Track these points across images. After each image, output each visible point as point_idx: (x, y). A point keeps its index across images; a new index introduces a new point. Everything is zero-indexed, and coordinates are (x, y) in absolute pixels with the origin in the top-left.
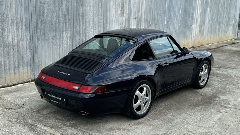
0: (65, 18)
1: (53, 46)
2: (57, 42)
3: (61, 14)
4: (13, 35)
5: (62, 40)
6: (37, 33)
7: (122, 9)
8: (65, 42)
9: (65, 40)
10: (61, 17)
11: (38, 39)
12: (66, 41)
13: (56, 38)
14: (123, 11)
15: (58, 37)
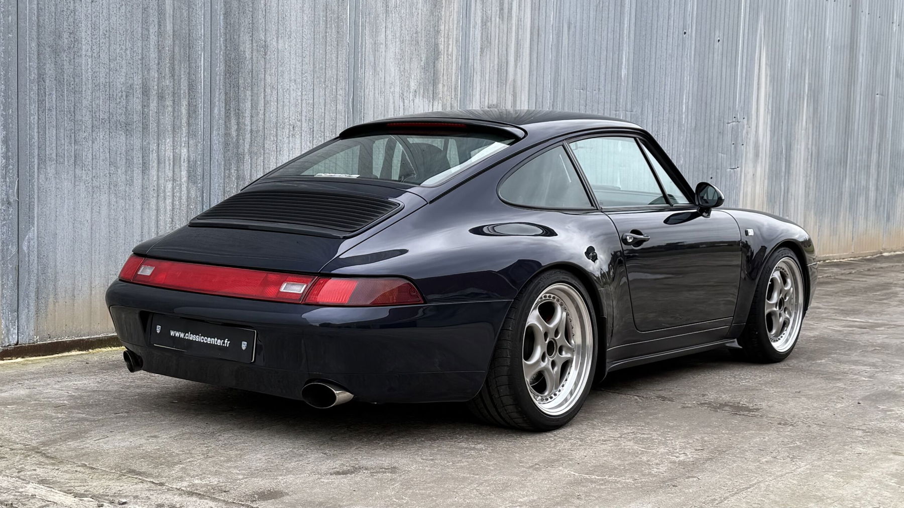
0: (173, 76)
1: (114, 199)
2: (130, 183)
3: (153, 55)
5: (154, 172)
6: (42, 130)
7: (427, 63)
8: (169, 185)
9: (170, 174)
10: (155, 67)
12: (174, 180)
14: (435, 73)
15: (138, 160)
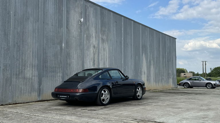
0: (59, 65)
1: (52, 81)
4: (30, 73)
7: (93, 62)
9: (59, 78)
11: (43, 77)
13: (54, 77)
